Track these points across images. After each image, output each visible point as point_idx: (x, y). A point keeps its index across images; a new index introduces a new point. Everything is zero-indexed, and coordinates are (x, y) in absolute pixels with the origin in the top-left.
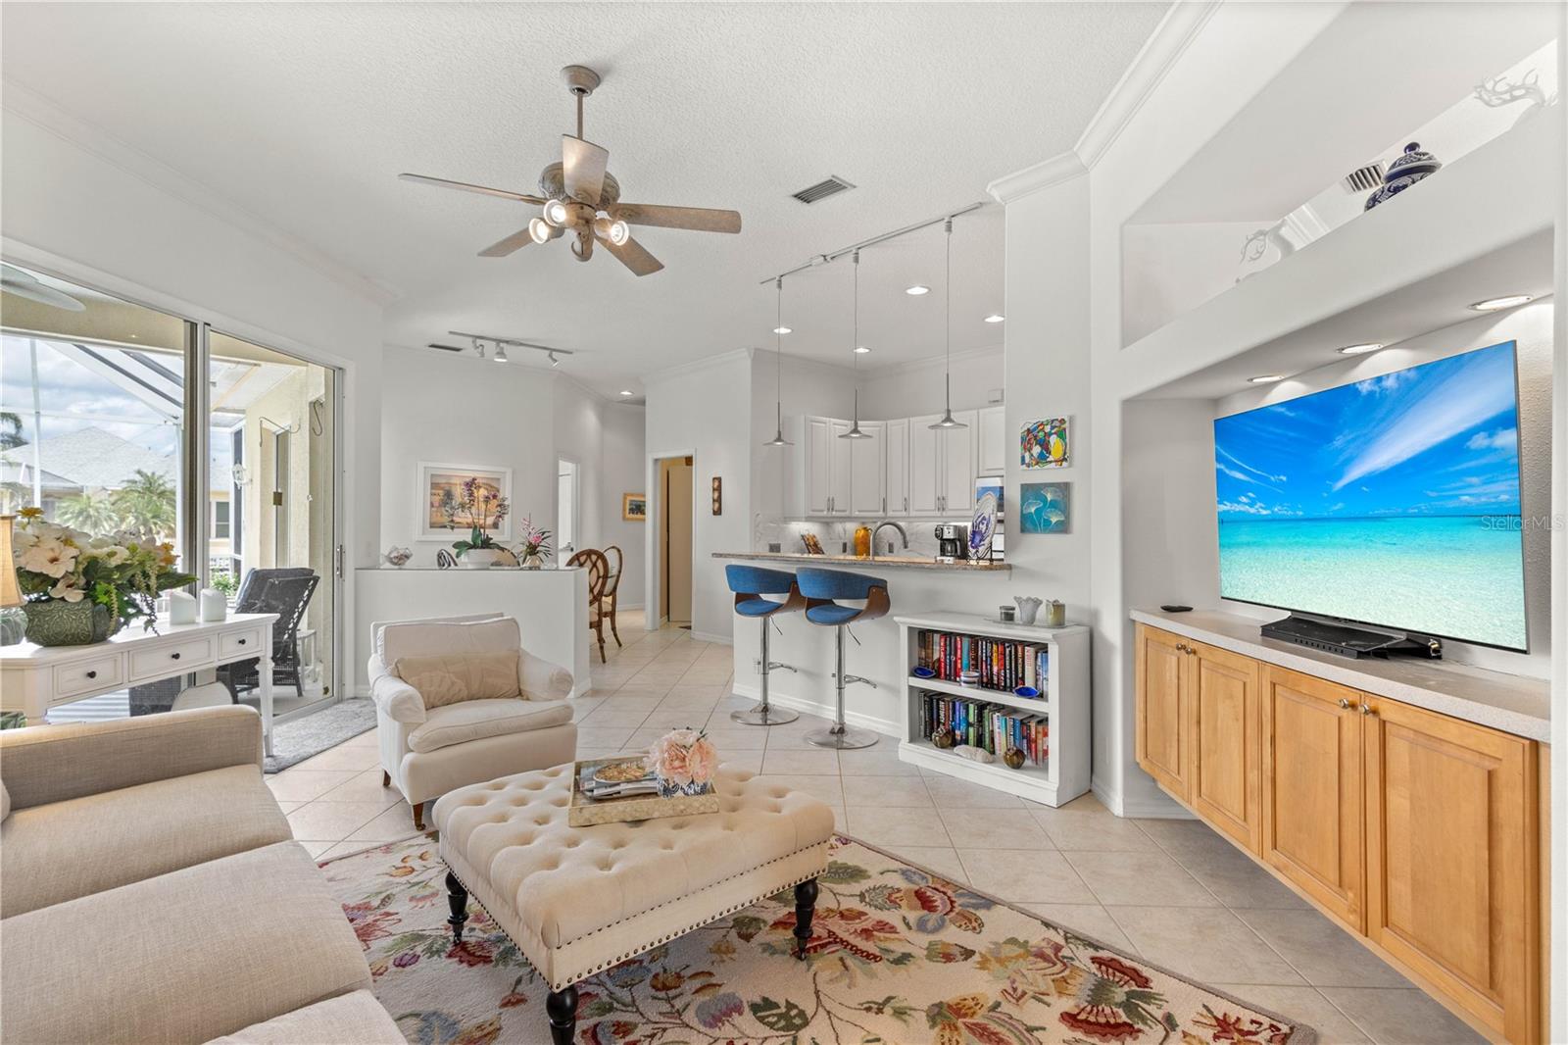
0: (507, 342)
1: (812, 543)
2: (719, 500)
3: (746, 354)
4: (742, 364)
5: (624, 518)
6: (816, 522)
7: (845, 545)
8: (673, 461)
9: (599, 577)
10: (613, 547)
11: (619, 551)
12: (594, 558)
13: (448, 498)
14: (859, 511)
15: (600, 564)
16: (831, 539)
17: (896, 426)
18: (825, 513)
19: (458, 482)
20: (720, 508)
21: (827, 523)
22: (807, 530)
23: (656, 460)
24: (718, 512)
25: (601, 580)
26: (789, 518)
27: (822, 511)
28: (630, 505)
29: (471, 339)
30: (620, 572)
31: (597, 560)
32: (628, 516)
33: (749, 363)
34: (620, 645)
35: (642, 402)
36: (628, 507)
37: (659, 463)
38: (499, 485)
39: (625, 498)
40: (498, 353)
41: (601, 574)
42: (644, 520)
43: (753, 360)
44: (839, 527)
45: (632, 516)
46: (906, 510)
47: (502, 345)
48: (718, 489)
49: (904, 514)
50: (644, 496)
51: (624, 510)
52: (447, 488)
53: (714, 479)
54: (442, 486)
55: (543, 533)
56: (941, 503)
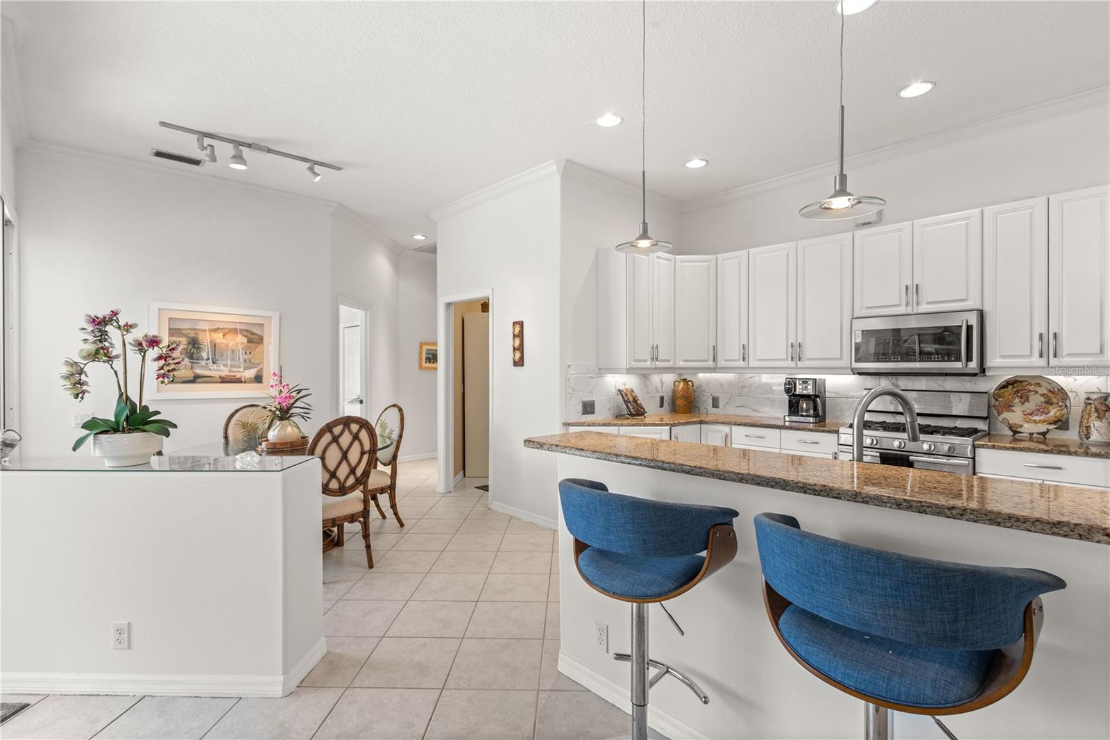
0: (250, 146)
1: (631, 399)
2: (520, 348)
3: (555, 168)
4: (549, 179)
5: (421, 367)
6: (635, 374)
7: (662, 398)
8: (468, 304)
9: (363, 453)
10: (394, 406)
11: (400, 410)
12: (354, 427)
13: (194, 347)
14: (684, 361)
15: (364, 435)
16: (648, 393)
17: (731, 262)
18: (648, 363)
19: (207, 328)
20: (522, 358)
21: (644, 375)
22: (624, 384)
23: (449, 305)
24: (519, 363)
25: (366, 457)
26: (603, 370)
27: (646, 361)
28: (427, 354)
29: (195, 137)
30: (401, 436)
31: (359, 431)
32: (424, 365)
33: (557, 180)
34: (402, 525)
35: (433, 250)
36: (424, 356)
37: (452, 308)
38: (263, 330)
39: (421, 347)
40: (234, 157)
41: (367, 447)
42: (436, 369)
43: (563, 176)
44: (656, 379)
45: (428, 365)
46: (744, 359)
47: (240, 147)
48: (520, 336)
49: (741, 364)
50: (435, 344)
51: (421, 359)
52: (192, 334)
53: (514, 323)
54: (186, 332)
55: (300, 391)
56: (797, 352)
